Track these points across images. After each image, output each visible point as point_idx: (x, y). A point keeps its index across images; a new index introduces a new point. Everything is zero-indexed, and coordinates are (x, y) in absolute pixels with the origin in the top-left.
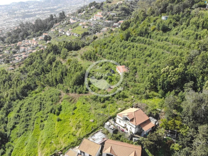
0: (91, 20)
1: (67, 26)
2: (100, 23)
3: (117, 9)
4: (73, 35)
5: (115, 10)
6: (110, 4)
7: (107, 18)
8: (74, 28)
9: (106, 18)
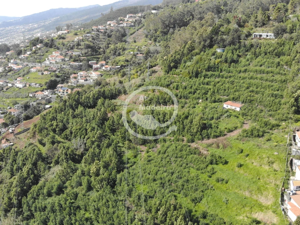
0: (47, 62)
1: (9, 74)
2: (64, 66)
3: (80, 47)
4: (30, 86)
5: (77, 48)
6: (64, 40)
7: (72, 60)
8: (24, 76)
9: (70, 59)
